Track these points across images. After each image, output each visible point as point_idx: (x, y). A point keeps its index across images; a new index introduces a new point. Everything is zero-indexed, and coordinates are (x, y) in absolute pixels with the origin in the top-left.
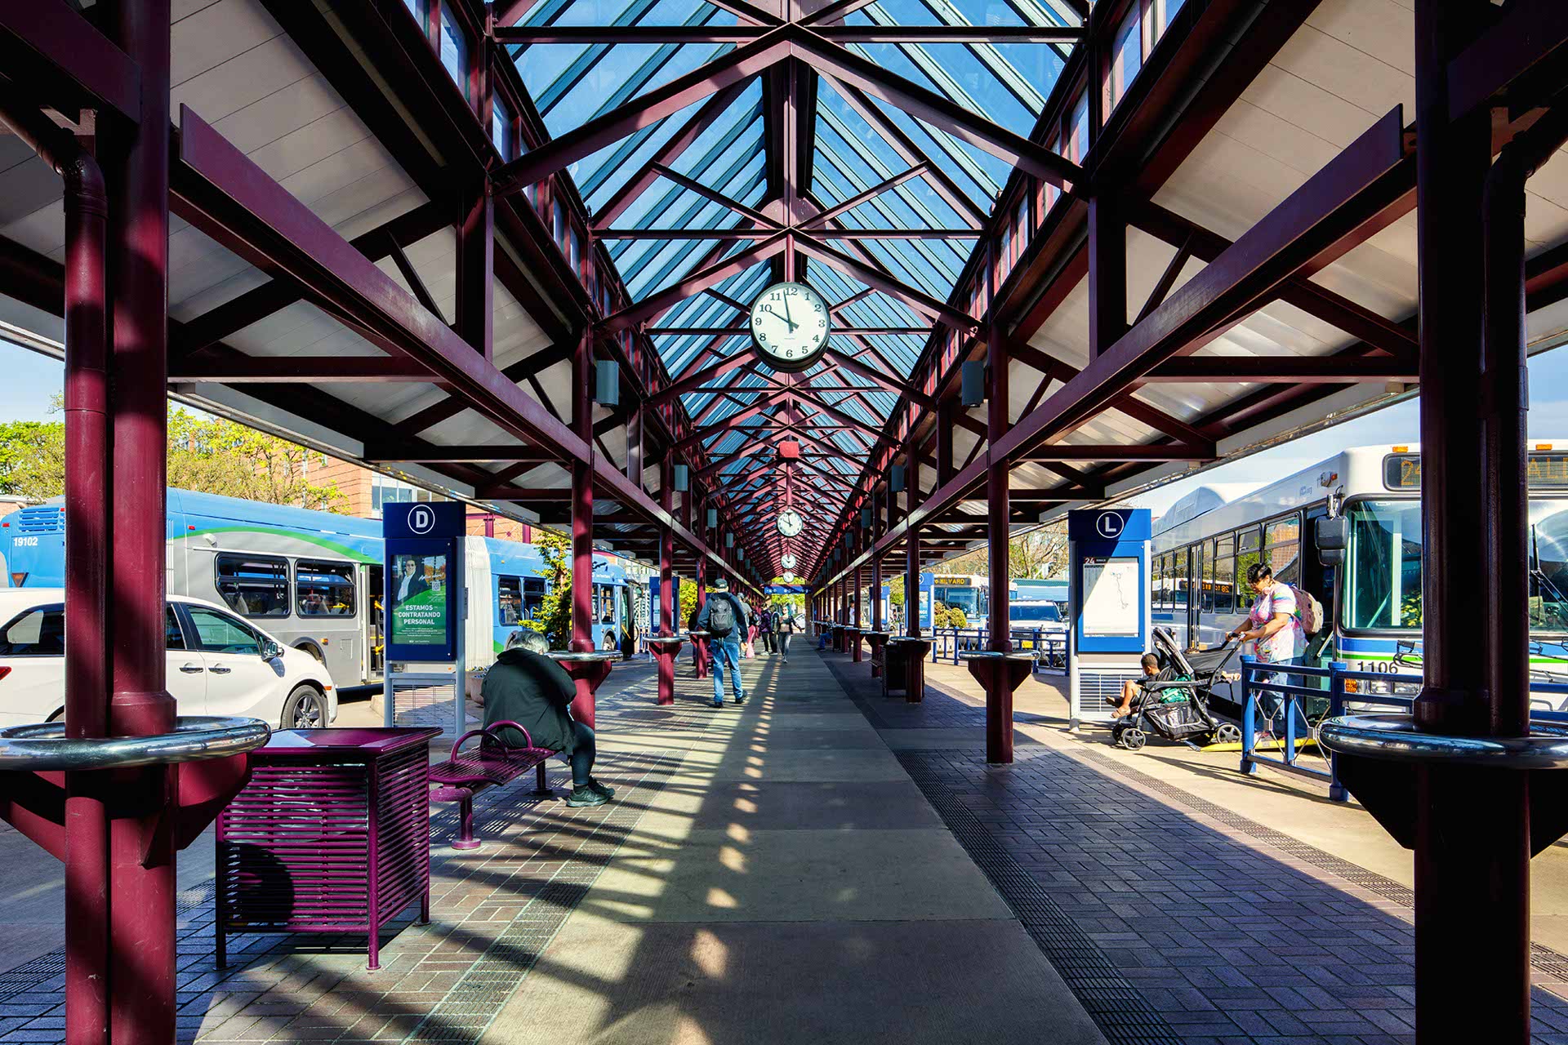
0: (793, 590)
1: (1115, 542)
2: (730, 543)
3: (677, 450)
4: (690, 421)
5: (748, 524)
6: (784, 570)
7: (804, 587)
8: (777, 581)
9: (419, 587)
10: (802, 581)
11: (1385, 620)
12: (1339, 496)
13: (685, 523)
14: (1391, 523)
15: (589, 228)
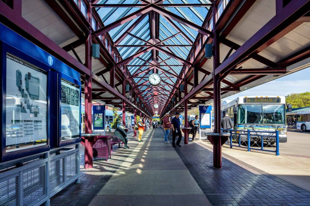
0: (157, 118)
1: (206, 111)
2: (146, 109)
3: (137, 95)
4: (139, 89)
5: (148, 104)
6: (156, 114)
7: (159, 117)
8: (154, 116)
9: (98, 118)
10: (159, 116)
11: (244, 123)
12: (237, 104)
13: (138, 107)
14: (245, 108)
15: (125, 65)
